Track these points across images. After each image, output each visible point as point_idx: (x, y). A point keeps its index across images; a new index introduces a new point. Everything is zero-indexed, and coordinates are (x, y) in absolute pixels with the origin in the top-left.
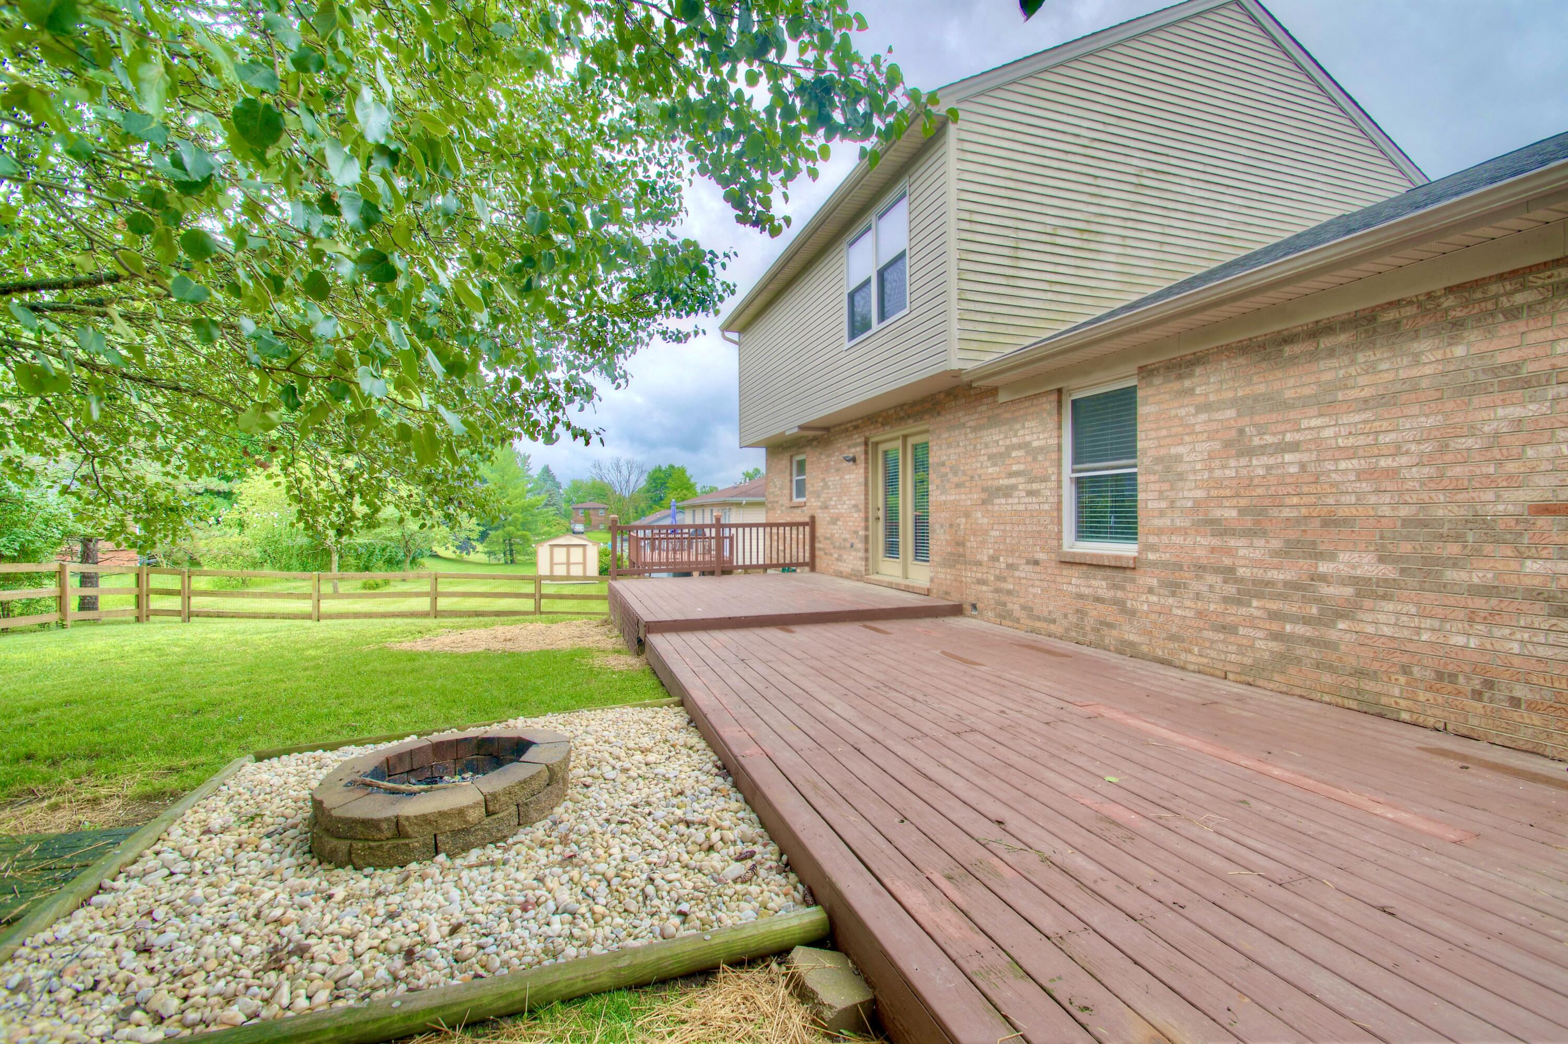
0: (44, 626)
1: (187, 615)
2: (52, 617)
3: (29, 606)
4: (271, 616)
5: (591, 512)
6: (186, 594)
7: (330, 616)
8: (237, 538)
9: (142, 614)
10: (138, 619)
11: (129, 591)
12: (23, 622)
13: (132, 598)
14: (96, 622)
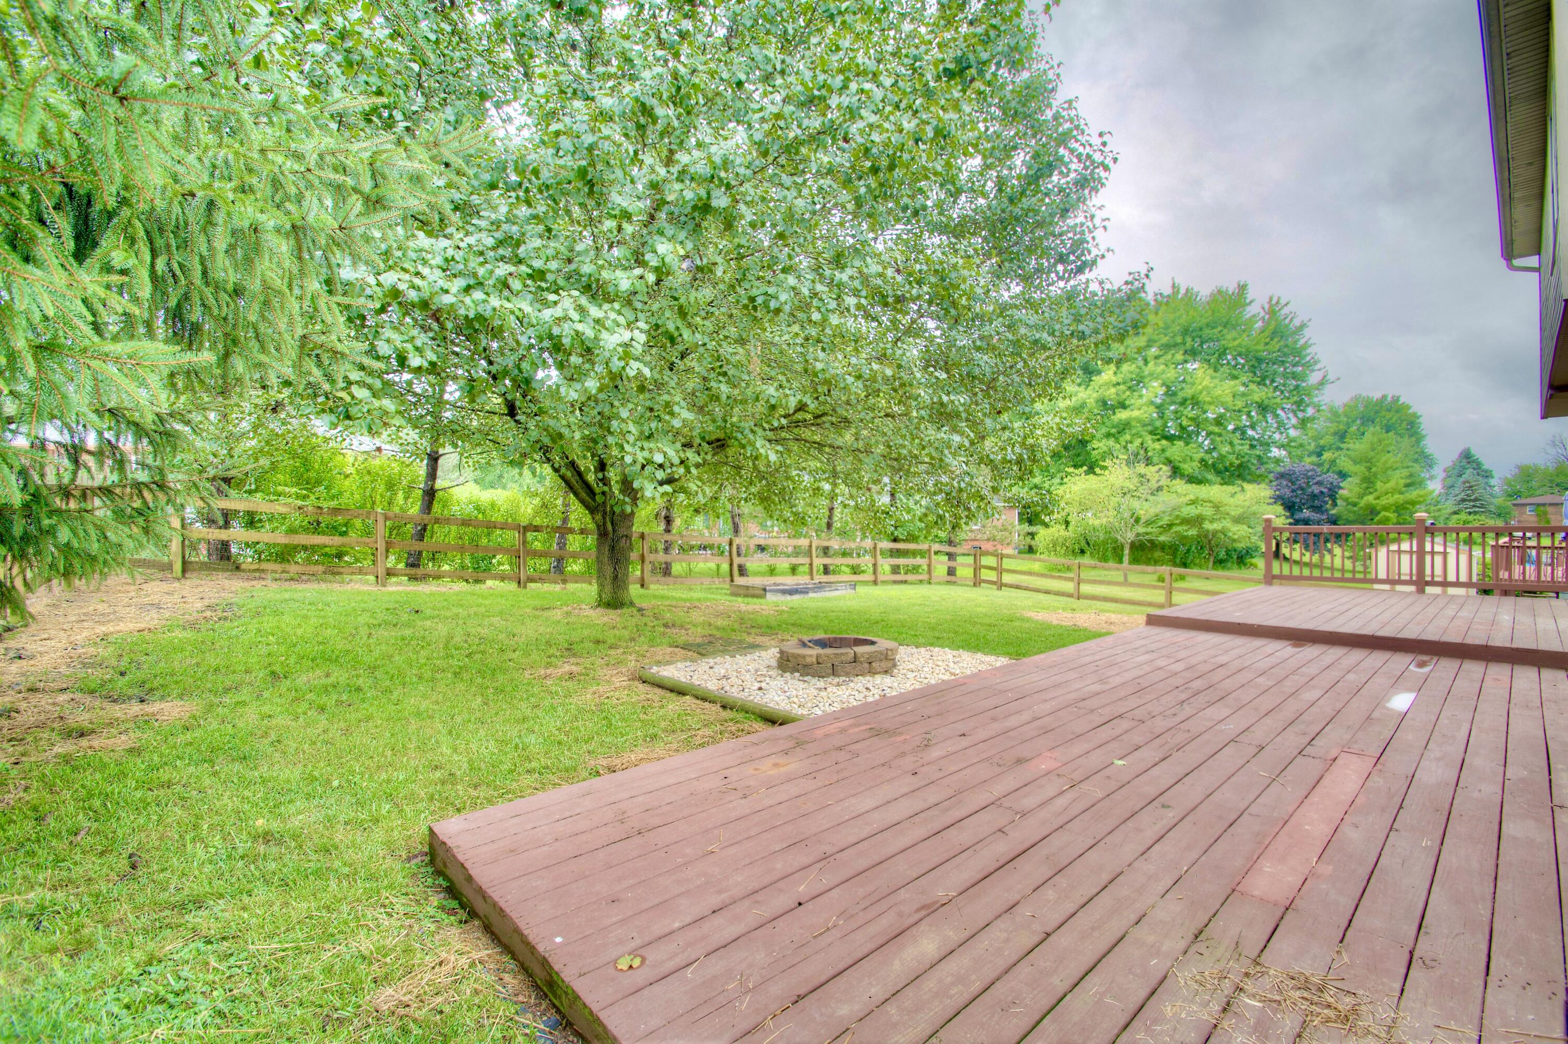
0: (921, 581)
1: (1000, 585)
2: (925, 577)
3: (915, 569)
4: (1047, 592)
5: (1550, 509)
6: (999, 570)
7: (1087, 597)
8: (1063, 533)
9: (977, 582)
10: (975, 585)
11: (969, 565)
12: (910, 577)
13: (971, 571)
14: (954, 583)
